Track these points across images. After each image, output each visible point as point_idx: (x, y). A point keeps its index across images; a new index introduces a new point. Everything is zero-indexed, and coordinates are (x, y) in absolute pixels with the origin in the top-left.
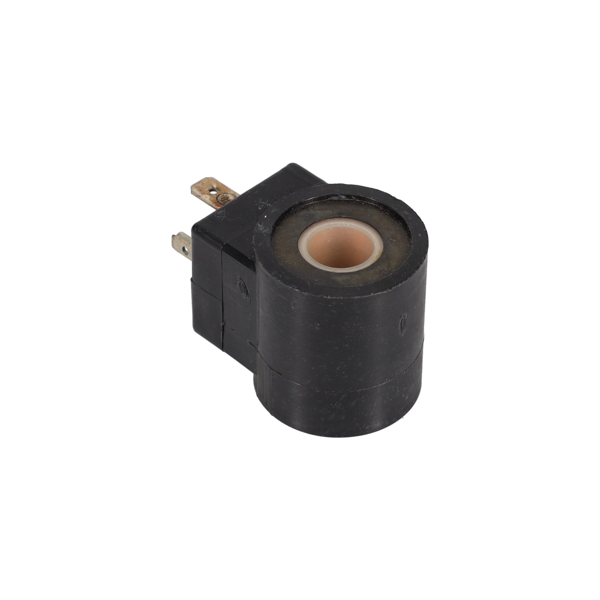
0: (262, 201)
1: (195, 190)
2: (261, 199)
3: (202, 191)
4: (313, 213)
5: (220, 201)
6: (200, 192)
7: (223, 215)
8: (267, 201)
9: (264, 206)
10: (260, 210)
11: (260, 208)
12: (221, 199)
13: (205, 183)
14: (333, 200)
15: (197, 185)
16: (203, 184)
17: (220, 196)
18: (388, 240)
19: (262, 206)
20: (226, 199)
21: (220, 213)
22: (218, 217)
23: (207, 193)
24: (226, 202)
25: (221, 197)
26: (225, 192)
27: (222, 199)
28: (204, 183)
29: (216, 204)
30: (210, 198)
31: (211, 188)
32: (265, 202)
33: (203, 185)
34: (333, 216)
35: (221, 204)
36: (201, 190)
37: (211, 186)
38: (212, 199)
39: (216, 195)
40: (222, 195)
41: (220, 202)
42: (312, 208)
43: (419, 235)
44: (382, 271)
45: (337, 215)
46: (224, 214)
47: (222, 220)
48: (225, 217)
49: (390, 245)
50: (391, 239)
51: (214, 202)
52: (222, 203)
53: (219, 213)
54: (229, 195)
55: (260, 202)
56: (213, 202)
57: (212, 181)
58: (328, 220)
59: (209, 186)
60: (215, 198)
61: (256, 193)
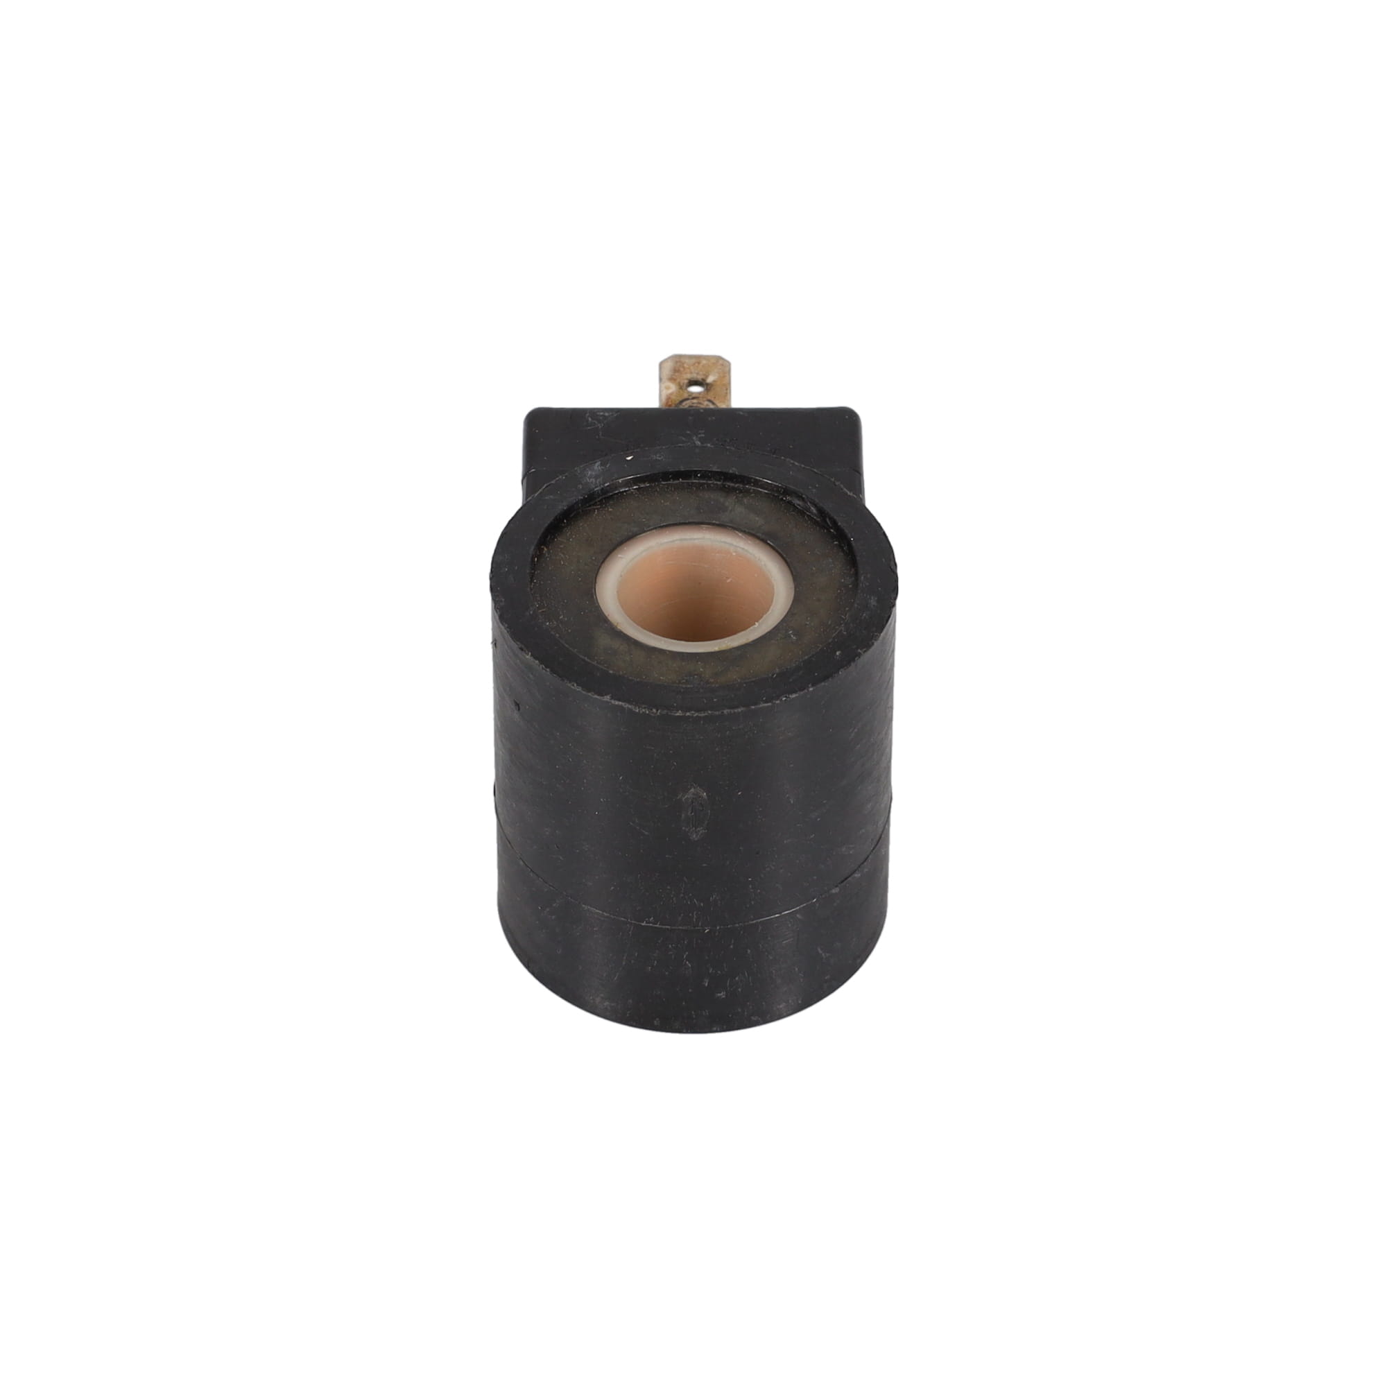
1: (669, 365)
6: (674, 373)
14: (794, 505)
15: (682, 360)
18: (784, 631)
31: (702, 378)
33: (694, 364)
34: (753, 532)
36: (678, 372)
37: (707, 376)
39: (694, 395)
45: (763, 534)
49: (773, 640)
57: (721, 367)
58: (740, 534)
59: (702, 373)
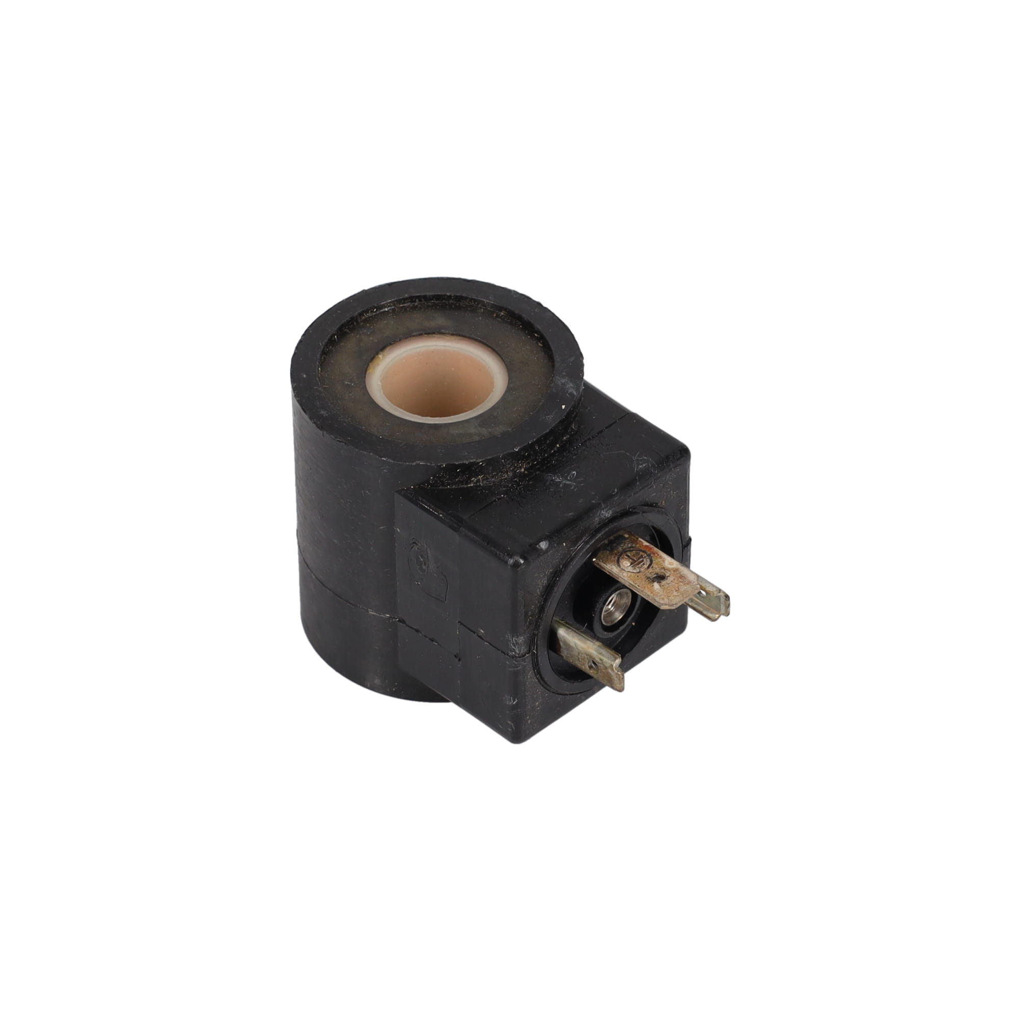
0: (570, 486)
2: (572, 488)
3: (679, 575)
4: (484, 429)
5: (645, 557)
6: (682, 573)
7: (637, 460)
8: (561, 485)
9: (567, 477)
10: (574, 471)
11: (574, 474)
12: (645, 560)
13: (674, 591)
16: (677, 589)
17: (646, 566)
18: (356, 382)
19: (570, 477)
20: (635, 561)
21: (642, 464)
22: (646, 458)
23: (670, 571)
24: (634, 556)
25: (644, 564)
26: (637, 574)
27: (643, 561)
28: (676, 591)
29: (652, 551)
30: (664, 561)
31: (663, 582)
32: (565, 484)
33: (679, 589)
35: (644, 552)
36: (681, 577)
37: (663, 586)
38: (659, 560)
39: (652, 567)
40: (642, 570)
41: (646, 555)
42: (485, 437)
43: (305, 376)
44: (371, 333)
46: (635, 462)
47: (639, 453)
48: (635, 458)
49: (355, 374)
50: (353, 384)
51: (656, 555)
52: (641, 553)
53: (644, 465)
54: (630, 569)
55: (574, 484)
56: (658, 555)
57: (662, 597)
59: (667, 586)
60: (654, 562)
61: (582, 499)
